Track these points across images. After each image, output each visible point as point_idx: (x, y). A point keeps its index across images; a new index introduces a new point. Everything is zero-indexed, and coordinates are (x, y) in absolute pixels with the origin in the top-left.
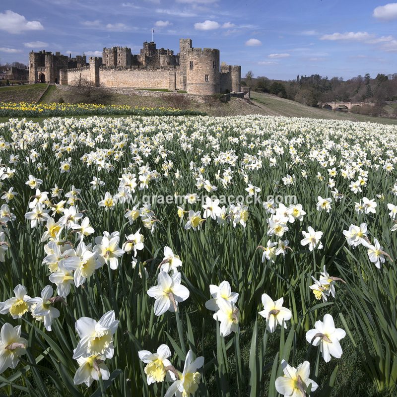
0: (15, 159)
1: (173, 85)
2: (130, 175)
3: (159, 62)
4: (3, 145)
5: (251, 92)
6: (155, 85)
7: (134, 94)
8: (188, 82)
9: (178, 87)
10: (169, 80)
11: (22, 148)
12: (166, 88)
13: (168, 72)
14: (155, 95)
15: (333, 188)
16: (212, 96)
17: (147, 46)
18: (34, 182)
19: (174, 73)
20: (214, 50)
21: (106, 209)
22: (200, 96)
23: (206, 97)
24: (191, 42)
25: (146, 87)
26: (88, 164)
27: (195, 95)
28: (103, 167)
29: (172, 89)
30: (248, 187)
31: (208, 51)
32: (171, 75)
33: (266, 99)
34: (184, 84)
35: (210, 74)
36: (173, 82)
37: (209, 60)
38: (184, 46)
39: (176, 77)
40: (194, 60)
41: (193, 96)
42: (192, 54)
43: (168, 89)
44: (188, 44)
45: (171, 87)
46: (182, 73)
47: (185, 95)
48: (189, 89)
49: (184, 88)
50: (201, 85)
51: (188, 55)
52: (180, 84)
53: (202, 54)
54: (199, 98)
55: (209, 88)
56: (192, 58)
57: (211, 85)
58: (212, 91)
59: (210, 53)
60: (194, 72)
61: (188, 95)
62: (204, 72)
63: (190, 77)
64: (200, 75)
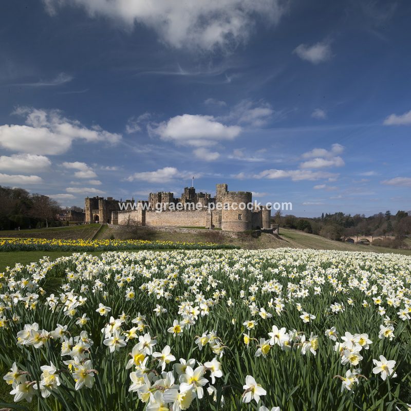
0: (85, 289)
1: (210, 223)
2: (189, 303)
4: (73, 276)
5: (279, 228)
6: (194, 224)
7: (175, 231)
8: (223, 220)
10: (206, 219)
11: (88, 279)
13: (206, 213)
14: (193, 232)
15: (384, 315)
16: (244, 232)
17: (188, 190)
18: (104, 310)
19: (210, 213)
21: (174, 335)
22: (233, 232)
23: (239, 234)
25: (186, 225)
26: (150, 293)
27: (229, 232)
28: (163, 296)
30: (302, 314)
32: (208, 215)
33: (293, 234)
34: (219, 222)
35: (243, 213)
36: (210, 221)
37: (242, 201)
38: (220, 190)
39: (212, 216)
40: (229, 202)
41: (227, 232)
42: (227, 197)
43: (205, 227)
44: (224, 188)
45: (208, 225)
46: (218, 213)
47: (220, 232)
48: (224, 227)
49: (219, 225)
50: (235, 222)
51: (224, 198)
52: (216, 222)
53: (237, 196)
54: (232, 234)
55: (241, 225)
56: (227, 200)
57: (243, 223)
58: (244, 228)
59: (243, 196)
60: (229, 212)
61: (223, 231)
62: (238, 212)
63: (225, 216)
64: (234, 214)
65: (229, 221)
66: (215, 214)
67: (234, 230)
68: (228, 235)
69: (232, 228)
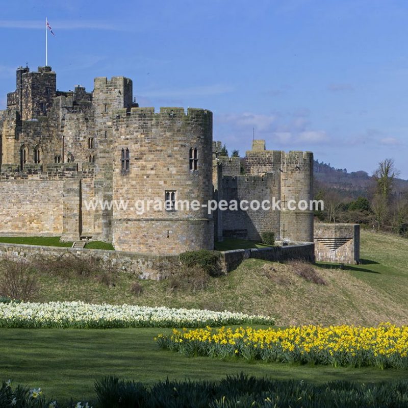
1: (73, 223)
3: (61, 139)
6: (23, 226)
8: (116, 214)
9: (88, 229)
10: (62, 206)
12: (55, 234)
13: (61, 184)
16: (182, 256)
17: (28, 81)
19: (76, 187)
20: (192, 111)
22: (146, 258)
23: (165, 262)
27: (132, 256)
29: (70, 237)
31: (173, 115)
32: (69, 191)
34: (105, 221)
35: (181, 189)
36: (75, 215)
37: (176, 143)
38: (106, 99)
39: (83, 197)
40: (133, 145)
41: (127, 259)
42: (127, 127)
43: (60, 237)
44: (120, 92)
45: (69, 232)
46: (100, 185)
47: (105, 258)
48: (119, 238)
49: (105, 233)
50: (153, 222)
51: (117, 130)
52: (95, 221)
53: (157, 126)
54: (144, 263)
55: (175, 232)
56: (127, 139)
57: (181, 222)
58: (185, 243)
59: (179, 123)
60: (134, 183)
61: (115, 254)
62: (162, 183)
63: (121, 198)
64: (150, 190)
65: (134, 218)
66: (92, 189)
67: (152, 249)
68: (129, 270)
69: (143, 244)
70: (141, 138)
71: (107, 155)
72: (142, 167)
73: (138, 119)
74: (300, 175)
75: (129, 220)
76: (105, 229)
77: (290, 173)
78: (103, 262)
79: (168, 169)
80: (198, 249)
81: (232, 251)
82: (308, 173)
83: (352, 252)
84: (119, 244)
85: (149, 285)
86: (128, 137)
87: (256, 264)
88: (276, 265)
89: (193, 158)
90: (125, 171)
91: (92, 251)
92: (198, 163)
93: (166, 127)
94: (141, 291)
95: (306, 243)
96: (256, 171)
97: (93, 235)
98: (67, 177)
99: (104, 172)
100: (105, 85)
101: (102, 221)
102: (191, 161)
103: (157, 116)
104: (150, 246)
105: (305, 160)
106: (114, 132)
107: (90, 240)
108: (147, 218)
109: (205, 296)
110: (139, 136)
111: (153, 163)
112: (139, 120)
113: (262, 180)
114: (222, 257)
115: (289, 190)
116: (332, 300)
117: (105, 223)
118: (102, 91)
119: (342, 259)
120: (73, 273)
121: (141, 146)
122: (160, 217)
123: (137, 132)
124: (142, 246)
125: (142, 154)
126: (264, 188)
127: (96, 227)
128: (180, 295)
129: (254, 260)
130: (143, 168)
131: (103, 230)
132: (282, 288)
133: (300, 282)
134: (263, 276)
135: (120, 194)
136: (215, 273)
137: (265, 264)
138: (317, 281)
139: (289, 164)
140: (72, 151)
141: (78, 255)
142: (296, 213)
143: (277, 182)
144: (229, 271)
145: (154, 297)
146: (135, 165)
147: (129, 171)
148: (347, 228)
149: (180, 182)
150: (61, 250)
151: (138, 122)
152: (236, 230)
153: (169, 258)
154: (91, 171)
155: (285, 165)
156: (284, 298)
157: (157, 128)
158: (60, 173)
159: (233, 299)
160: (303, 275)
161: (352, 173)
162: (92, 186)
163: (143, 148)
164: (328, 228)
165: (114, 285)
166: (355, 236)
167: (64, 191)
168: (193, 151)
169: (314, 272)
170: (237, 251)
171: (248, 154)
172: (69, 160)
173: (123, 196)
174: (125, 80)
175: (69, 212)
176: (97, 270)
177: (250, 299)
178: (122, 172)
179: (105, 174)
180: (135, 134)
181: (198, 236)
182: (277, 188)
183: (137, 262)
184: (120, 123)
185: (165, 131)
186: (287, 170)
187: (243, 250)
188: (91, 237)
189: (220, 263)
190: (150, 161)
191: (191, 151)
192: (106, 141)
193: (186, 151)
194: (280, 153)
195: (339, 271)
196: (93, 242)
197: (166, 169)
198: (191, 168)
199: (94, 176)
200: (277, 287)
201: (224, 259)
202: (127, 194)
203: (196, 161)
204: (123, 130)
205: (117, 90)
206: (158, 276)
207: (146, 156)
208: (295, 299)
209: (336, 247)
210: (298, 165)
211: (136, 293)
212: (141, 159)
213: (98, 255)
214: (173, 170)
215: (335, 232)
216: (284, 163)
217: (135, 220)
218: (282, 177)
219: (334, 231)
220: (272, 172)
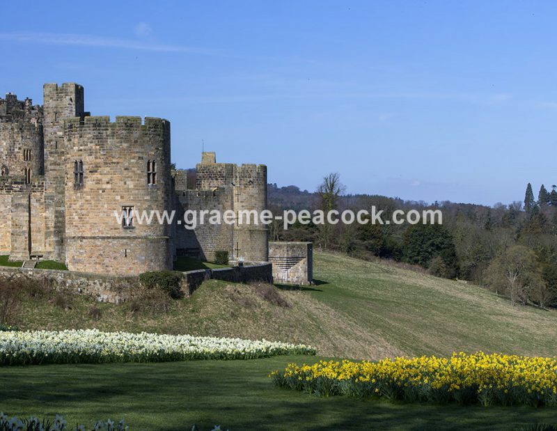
1: (22, 241)
8: (69, 231)
9: (38, 248)
10: (10, 223)
12: (3, 252)
13: (8, 198)
16: (142, 277)
19: (25, 201)
20: (149, 120)
22: (104, 279)
23: (124, 283)
24: (79, 91)
27: (88, 277)
29: (18, 256)
31: (130, 124)
33: (374, 284)
34: (57, 239)
35: (139, 204)
36: (24, 232)
37: (133, 155)
38: (56, 107)
39: (32, 212)
40: (87, 157)
41: (83, 279)
42: (81, 137)
43: (8, 256)
44: (71, 100)
45: (17, 251)
46: (51, 199)
47: (60, 278)
48: (73, 257)
49: (57, 251)
50: (110, 240)
51: (70, 140)
52: (46, 239)
53: (113, 136)
54: (101, 285)
55: (133, 251)
56: (81, 150)
57: (140, 240)
58: (144, 263)
59: (136, 134)
60: (89, 197)
61: (69, 275)
62: (118, 198)
63: (74, 214)
64: (106, 206)
65: (89, 236)
66: (42, 204)
67: (108, 269)
68: (85, 291)
69: (99, 264)
70: (96, 149)
71: (58, 167)
72: (97, 180)
73: (92, 128)
74: (253, 190)
75: (84, 238)
76: (56, 247)
77: (243, 187)
78: (57, 283)
79: (125, 183)
80: (157, 269)
81: (194, 272)
82: (262, 187)
83: (305, 272)
84: (73, 264)
85: (107, 308)
86: (81, 148)
87: (218, 286)
88: (240, 287)
89: (151, 171)
90: (79, 185)
91: (45, 271)
92: (156, 177)
93: (122, 138)
94: (100, 315)
95: (263, 263)
96: (208, 186)
97: (44, 255)
98: (15, 191)
99: (54, 186)
100: (55, 92)
101: (53, 238)
102: (149, 174)
103: (113, 126)
104: (107, 266)
105: (258, 173)
106: (66, 143)
107: (40, 259)
108: (104, 235)
109: (168, 320)
110: (94, 147)
111: (109, 176)
112: (94, 130)
113: (214, 195)
114: (184, 278)
115: (243, 206)
116: (300, 324)
117: (56, 241)
118: (51, 98)
119: (295, 279)
120: (26, 296)
121: (96, 158)
122: (117, 235)
123: (91, 142)
124: (98, 266)
125: (97, 167)
126: (216, 204)
127: (47, 245)
128: (142, 319)
129: (216, 281)
130: (98, 182)
131: (54, 248)
132: (247, 312)
133: (265, 305)
134: (227, 298)
135: (74, 209)
136: (177, 295)
137: (229, 286)
138: (281, 303)
139: (242, 177)
140: (7, 163)
141: (30, 275)
142: (250, 231)
143: (229, 197)
144: (191, 293)
145: (114, 321)
146: (89, 179)
147: (82, 185)
148: (299, 247)
149: (138, 197)
150: (11, 270)
151: (92, 132)
152: (188, 249)
153: (128, 279)
154: (40, 184)
155: (238, 179)
156: (251, 322)
157: (113, 139)
158: (6, 186)
159: (197, 323)
160: (266, 298)
161: (283, 188)
162: (43, 200)
163: (98, 161)
164: (280, 246)
165: (70, 308)
166: (308, 255)
167: (12, 206)
168: (151, 164)
169: (277, 294)
170: (199, 271)
171: (199, 167)
172: (3, 172)
173: (76, 212)
174: (77, 86)
175: (18, 229)
176: (51, 292)
177: (215, 323)
178: (75, 185)
179: (56, 188)
180: (89, 145)
181: (157, 255)
182: (229, 204)
183: (94, 283)
184: (73, 133)
185: (121, 142)
186: (240, 184)
187: (204, 270)
188: (41, 256)
189: (182, 284)
190: (105, 174)
191: (149, 163)
192: (56, 153)
193: (143, 163)
194: (232, 165)
195: (299, 293)
196: (44, 262)
197: (123, 182)
198: (149, 182)
199: (44, 190)
200: (243, 310)
201: (186, 280)
202: (81, 209)
203: (154, 175)
204: (76, 141)
205: (68, 98)
206: (117, 298)
207: (103, 168)
208: (262, 324)
209: (288, 267)
210: (251, 179)
211: (95, 316)
212: (96, 172)
213: (51, 276)
214: (131, 184)
215: (287, 251)
216: (236, 177)
217: (91, 238)
218: (235, 192)
219: (285, 249)
220: (224, 186)
